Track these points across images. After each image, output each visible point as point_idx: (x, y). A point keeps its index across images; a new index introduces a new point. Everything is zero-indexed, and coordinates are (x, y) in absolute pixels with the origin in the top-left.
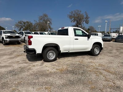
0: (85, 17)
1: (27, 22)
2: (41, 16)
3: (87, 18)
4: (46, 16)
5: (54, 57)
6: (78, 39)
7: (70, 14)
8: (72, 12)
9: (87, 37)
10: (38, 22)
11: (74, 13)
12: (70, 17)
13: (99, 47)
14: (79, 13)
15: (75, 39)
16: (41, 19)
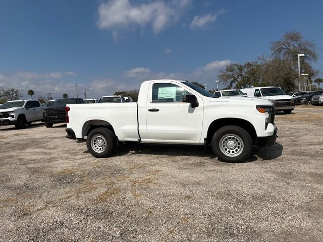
1: (249, 64)
2: (279, 43)
6: (158, 110)
9: (188, 104)
15: (150, 110)
16: (280, 50)
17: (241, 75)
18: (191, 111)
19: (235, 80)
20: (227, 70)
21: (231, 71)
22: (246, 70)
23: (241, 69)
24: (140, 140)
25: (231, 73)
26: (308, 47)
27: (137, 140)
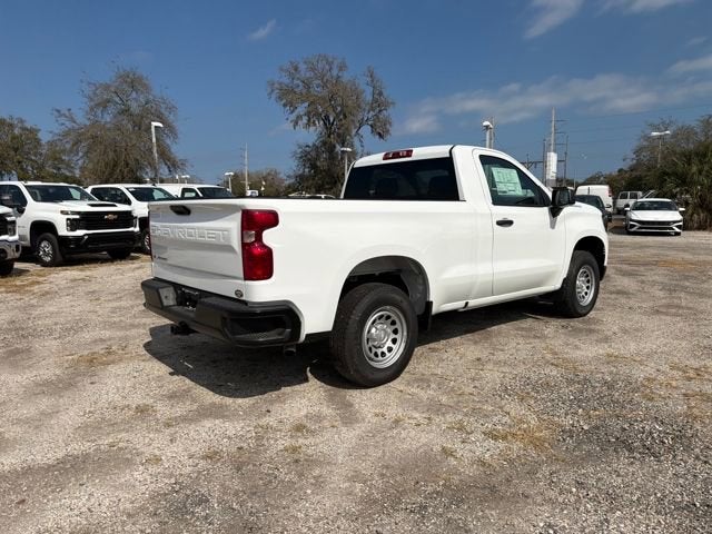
0: (369, 98)
2: (107, 87)
3: (379, 104)
4: (134, 82)
5: (399, 349)
7: (286, 80)
8: (296, 69)
10: (82, 119)
11: (304, 72)
12: (288, 97)
13: (595, 263)
14: (335, 72)
15: (498, 223)
16: (104, 104)
24: (467, 304)
26: (163, 110)
27: (462, 304)
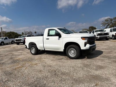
6: (49, 39)
15: (47, 39)
17: (111, 23)
18: (59, 39)
19: (109, 25)
20: (105, 21)
21: (107, 21)
22: (114, 21)
23: (111, 20)
24: (45, 49)
25: (107, 22)
27: (44, 49)
